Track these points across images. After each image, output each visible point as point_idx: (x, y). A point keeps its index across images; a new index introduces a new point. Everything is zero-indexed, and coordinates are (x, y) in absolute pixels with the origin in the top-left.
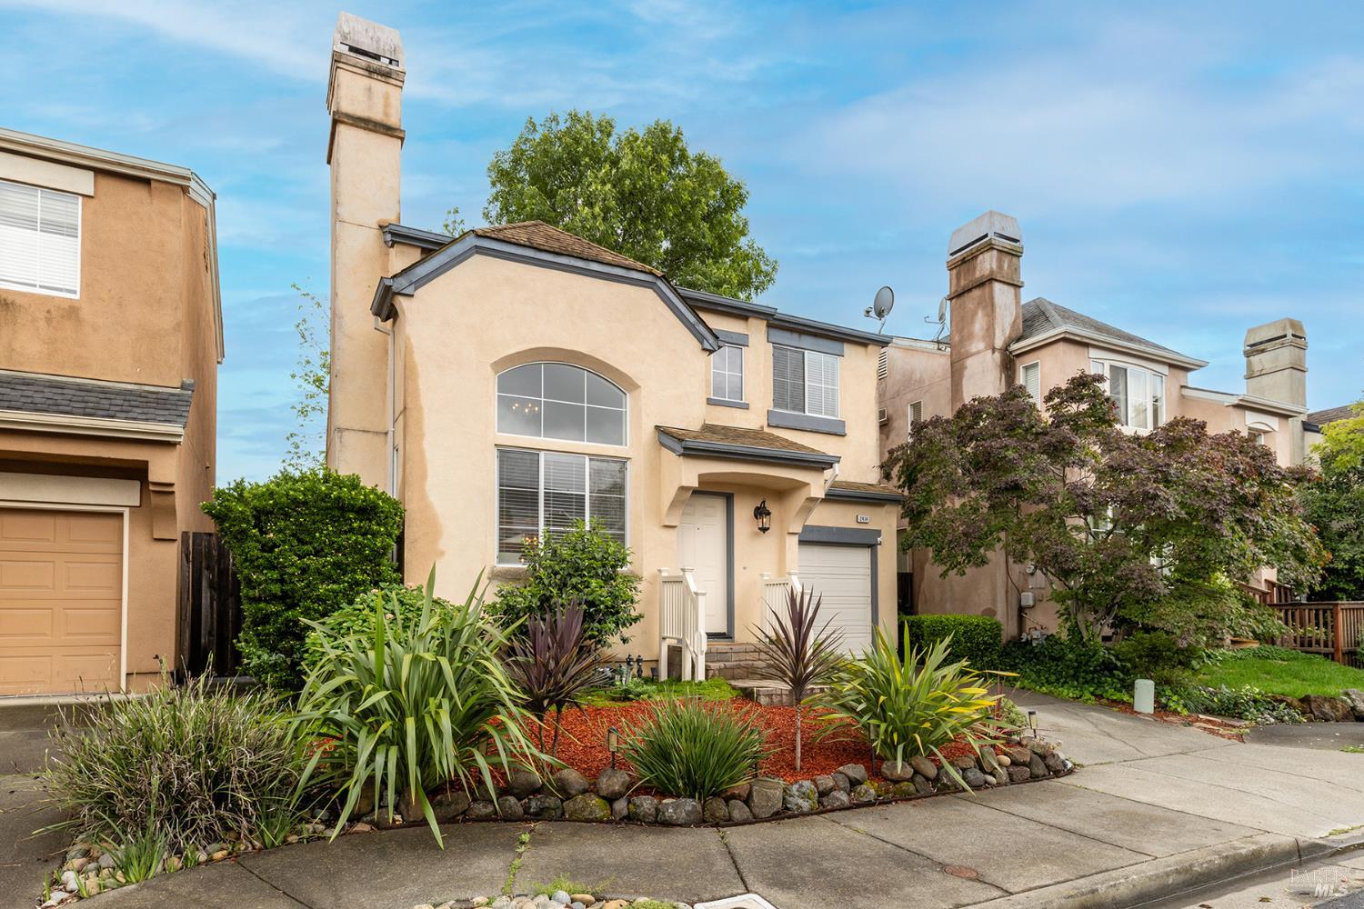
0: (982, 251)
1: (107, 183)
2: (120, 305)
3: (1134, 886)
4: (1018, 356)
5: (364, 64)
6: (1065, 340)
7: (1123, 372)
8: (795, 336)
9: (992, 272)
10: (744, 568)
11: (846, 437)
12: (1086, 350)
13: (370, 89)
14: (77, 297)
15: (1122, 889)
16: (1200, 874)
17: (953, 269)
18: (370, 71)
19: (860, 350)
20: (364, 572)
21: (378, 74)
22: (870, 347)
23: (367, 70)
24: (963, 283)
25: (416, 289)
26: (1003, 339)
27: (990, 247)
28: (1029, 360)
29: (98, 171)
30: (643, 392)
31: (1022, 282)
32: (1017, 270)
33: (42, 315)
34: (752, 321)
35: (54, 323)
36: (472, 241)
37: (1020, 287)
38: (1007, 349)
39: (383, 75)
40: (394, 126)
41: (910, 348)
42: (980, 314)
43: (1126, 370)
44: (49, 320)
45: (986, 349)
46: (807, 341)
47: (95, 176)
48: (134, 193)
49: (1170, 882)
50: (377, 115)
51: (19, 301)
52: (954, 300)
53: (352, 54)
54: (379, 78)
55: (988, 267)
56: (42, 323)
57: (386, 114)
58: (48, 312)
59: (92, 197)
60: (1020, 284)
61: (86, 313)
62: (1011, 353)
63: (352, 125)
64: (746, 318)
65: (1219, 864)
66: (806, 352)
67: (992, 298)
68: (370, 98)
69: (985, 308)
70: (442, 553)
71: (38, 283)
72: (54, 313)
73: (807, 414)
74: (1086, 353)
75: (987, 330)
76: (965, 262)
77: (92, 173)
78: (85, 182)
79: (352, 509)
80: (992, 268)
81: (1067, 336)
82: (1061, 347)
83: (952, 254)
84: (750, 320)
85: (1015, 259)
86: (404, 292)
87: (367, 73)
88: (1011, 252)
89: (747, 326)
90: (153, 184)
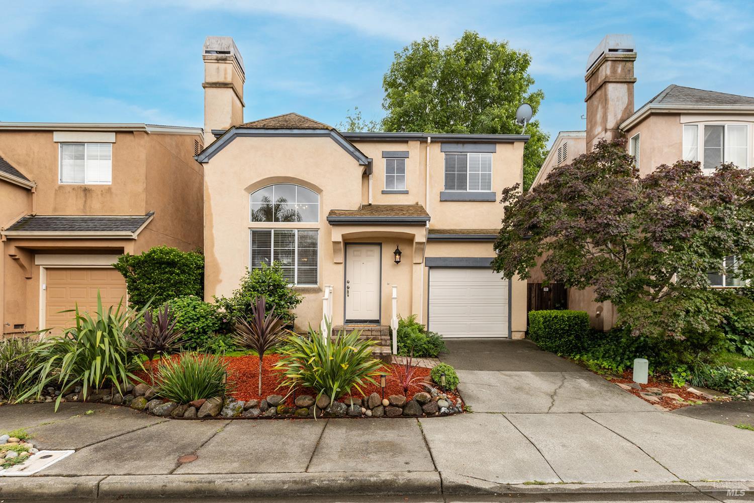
0: (601, 64)
1: (120, 136)
2: (124, 184)
3: (248, 484)
4: (629, 131)
5: (215, 58)
6: (652, 114)
7: (722, 128)
8: (460, 146)
9: (606, 77)
10: (388, 284)
11: (496, 202)
12: (677, 118)
13: (218, 68)
14: (110, 184)
15: (236, 484)
16: (318, 487)
17: (588, 81)
18: (218, 60)
19: (509, 147)
20: (172, 291)
21: (221, 60)
22: (515, 144)
23: (216, 60)
24: (592, 89)
25: (209, 159)
26: (615, 122)
27: (606, 60)
28: (634, 133)
29: (116, 132)
30: (324, 193)
31: (636, 78)
32: (631, 71)
33: (99, 193)
34: (411, 143)
35: (104, 196)
36: (234, 131)
37: (634, 82)
38: (618, 128)
39: (223, 60)
40: (229, 83)
41: (577, 137)
42: (600, 107)
43: (724, 127)
44: (102, 194)
45: (602, 131)
46: (468, 147)
47: (116, 134)
48: (128, 138)
49: (285, 488)
50: (221, 79)
51: (93, 188)
52: (588, 102)
53: (207, 54)
54: (222, 62)
55: (604, 74)
56: (100, 196)
57: (225, 78)
58: (102, 191)
59: (115, 143)
60: (632, 80)
61: (113, 190)
62: (622, 130)
63: (210, 87)
64: (407, 142)
65: (342, 484)
66: (468, 154)
67: (606, 95)
68: (218, 72)
69: (602, 103)
70: (221, 281)
71: (98, 180)
72: (103, 191)
73: (468, 191)
74: (678, 120)
75: (603, 117)
76: (593, 74)
77: (114, 133)
78: (112, 137)
79: (164, 263)
80: (606, 74)
81: (653, 111)
82: (652, 119)
83: (587, 71)
84: (409, 142)
85: (629, 64)
86: (203, 161)
87: (216, 61)
88: (624, 59)
89: (408, 146)
90: (134, 132)
